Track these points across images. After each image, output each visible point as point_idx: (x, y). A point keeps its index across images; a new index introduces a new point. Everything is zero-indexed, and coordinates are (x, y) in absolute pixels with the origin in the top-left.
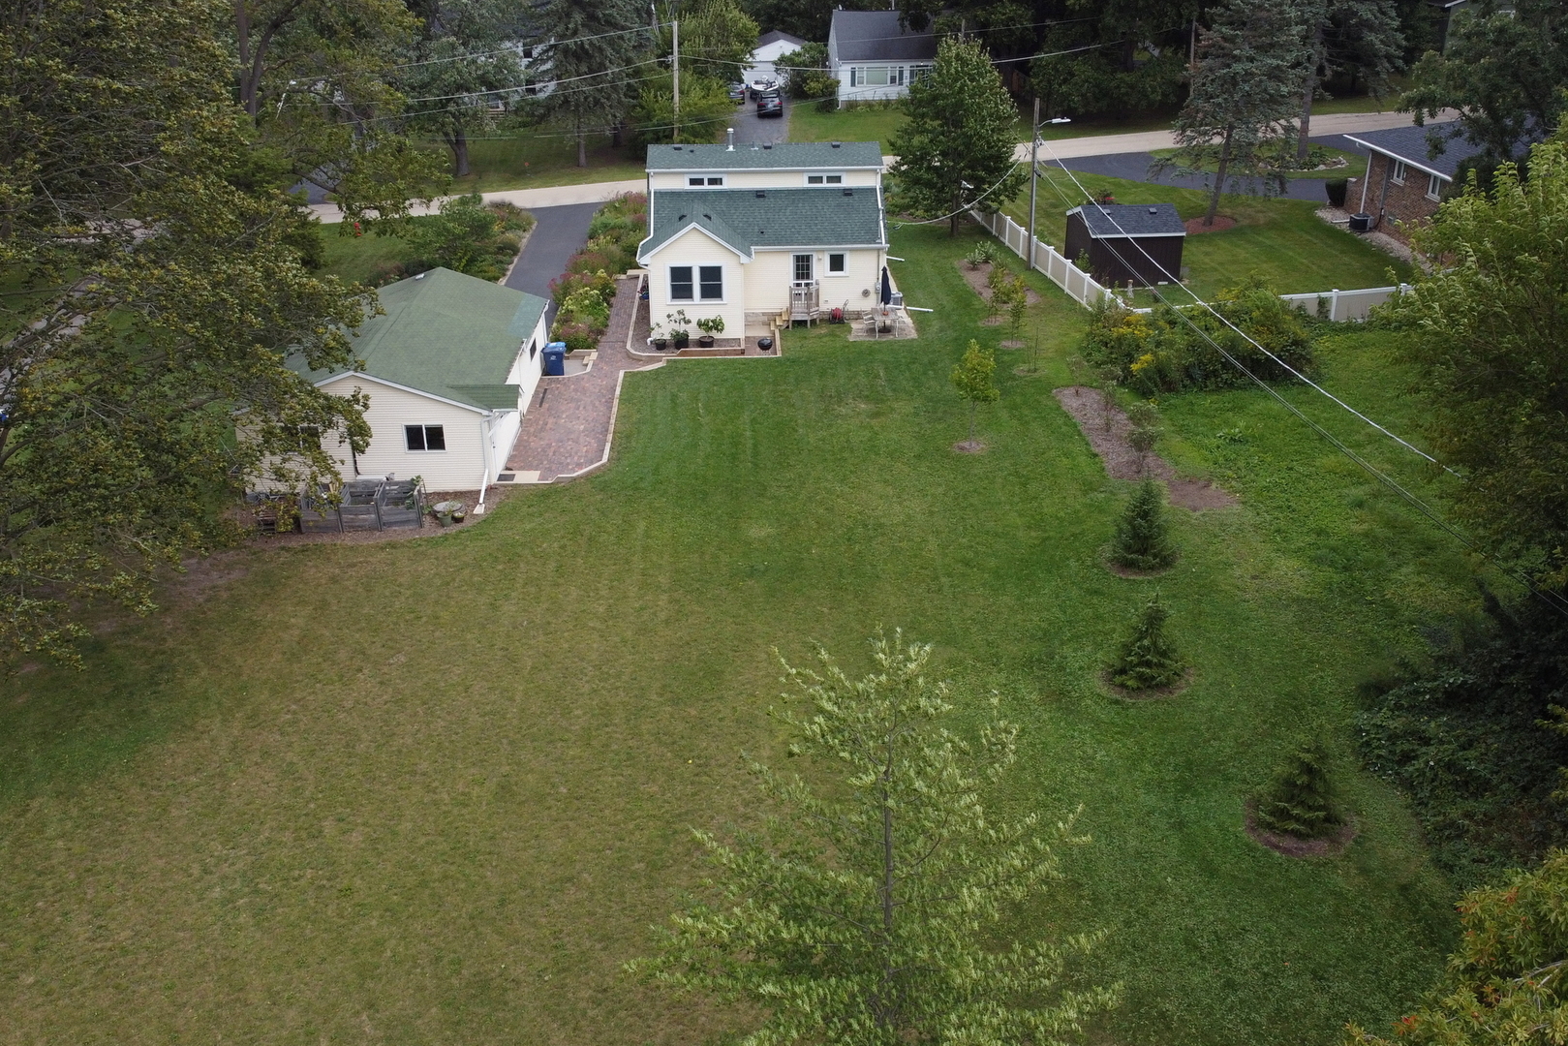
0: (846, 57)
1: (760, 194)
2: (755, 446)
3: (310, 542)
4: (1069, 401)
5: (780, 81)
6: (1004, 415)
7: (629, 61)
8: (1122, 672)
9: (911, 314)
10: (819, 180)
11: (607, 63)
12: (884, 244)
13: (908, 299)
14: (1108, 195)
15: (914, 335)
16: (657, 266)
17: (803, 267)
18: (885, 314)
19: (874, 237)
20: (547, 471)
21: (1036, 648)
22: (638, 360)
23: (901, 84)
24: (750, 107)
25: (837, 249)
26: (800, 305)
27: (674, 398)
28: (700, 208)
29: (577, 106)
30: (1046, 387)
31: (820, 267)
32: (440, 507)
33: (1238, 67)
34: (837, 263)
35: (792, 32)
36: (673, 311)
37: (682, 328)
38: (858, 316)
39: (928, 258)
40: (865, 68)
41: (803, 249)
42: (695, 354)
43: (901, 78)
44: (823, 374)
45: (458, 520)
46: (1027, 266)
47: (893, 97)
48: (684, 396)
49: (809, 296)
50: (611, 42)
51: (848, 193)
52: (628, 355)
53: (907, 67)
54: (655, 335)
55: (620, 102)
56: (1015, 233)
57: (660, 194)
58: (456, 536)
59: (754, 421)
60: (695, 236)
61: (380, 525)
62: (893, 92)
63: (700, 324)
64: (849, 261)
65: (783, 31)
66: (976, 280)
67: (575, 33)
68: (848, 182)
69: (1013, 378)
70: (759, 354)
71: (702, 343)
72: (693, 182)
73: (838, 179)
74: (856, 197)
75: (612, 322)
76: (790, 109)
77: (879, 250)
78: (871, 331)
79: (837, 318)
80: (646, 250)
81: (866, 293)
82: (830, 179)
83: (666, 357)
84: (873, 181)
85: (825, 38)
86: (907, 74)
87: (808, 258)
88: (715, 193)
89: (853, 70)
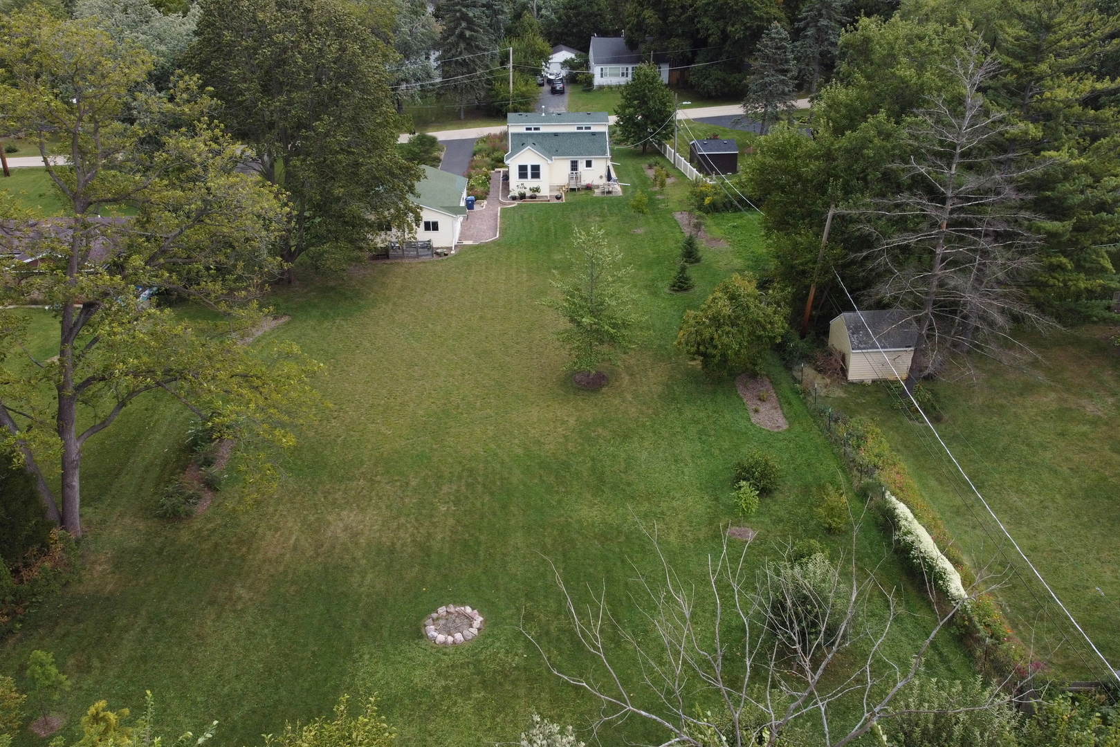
0: (597, 63)
1: (556, 135)
2: (555, 232)
3: (393, 261)
4: (678, 216)
5: (564, 73)
6: (652, 221)
7: (487, 67)
8: (674, 286)
9: (621, 186)
10: (581, 128)
11: (477, 68)
12: (609, 155)
13: (620, 179)
14: (717, 136)
15: (621, 194)
16: (513, 164)
17: (574, 166)
18: (609, 185)
19: (604, 153)
20: (475, 241)
21: (649, 283)
22: (505, 204)
23: (627, 76)
24: (547, 88)
25: (589, 158)
26: (573, 182)
27: (522, 217)
28: (530, 140)
29: (462, 90)
30: (671, 212)
31: (582, 166)
32: (439, 251)
33: (767, 79)
34: (589, 164)
35: (570, 46)
36: (519, 184)
37: (523, 191)
38: (598, 187)
39: (631, 163)
40: (608, 68)
41: (574, 158)
42: (528, 202)
43: (627, 74)
44: (582, 208)
45: (446, 255)
46: (674, 166)
47: (623, 83)
48: (526, 216)
49: (577, 178)
50: (479, 57)
51: (594, 134)
52: (500, 202)
53: (630, 67)
54: (512, 194)
55: (483, 87)
56: (670, 152)
57: (513, 135)
58: (447, 259)
59: (554, 224)
60: (529, 151)
61: (418, 256)
62: (622, 81)
63: (531, 189)
64: (593, 163)
65: (565, 45)
66: (651, 173)
67: (461, 53)
68: (594, 129)
69: (658, 209)
70: (556, 201)
71: (532, 197)
72: (527, 129)
73: (590, 128)
74: (597, 136)
75: (491, 190)
76: (568, 89)
77: (607, 158)
78: (603, 193)
79: (589, 188)
80: (508, 158)
81: (601, 177)
82: (586, 128)
83: (516, 203)
84: (605, 129)
85: (587, 51)
86: (630, 71)
87: (576, 162)
88: (537, 134)
89: (602, 69)
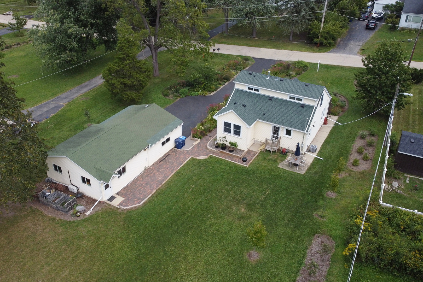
0: (405, 11)
1: (270, 99)
10: (293, 98)
15: (304, 171)
16: (220, 120)
17: (276, 131)
19: (303, 128)
25: (290, 128)
26: (269, 145)
31: (282, 133)
34: (288, 133)
36: (224, 136)
37: (224, 142)
40: (411, 16)
41: (277, 124)
45: (78, 216)
51: (303, 106)
54: (217, 142)
57: (237, 90)
60: (232, 114)
61: (57, 209)
63: (231, 143)
64: (292, 133)
68: (304, 102)
70: (241, 163)
71: (229, 150)
72: (249, 88)
73: (301, 100)
74: (305, 109)
77: (304, 133)
79: (284, 152)
82: (298, 99)
87: (278, 128)
88: (255, 94)
89: (407, 16)
